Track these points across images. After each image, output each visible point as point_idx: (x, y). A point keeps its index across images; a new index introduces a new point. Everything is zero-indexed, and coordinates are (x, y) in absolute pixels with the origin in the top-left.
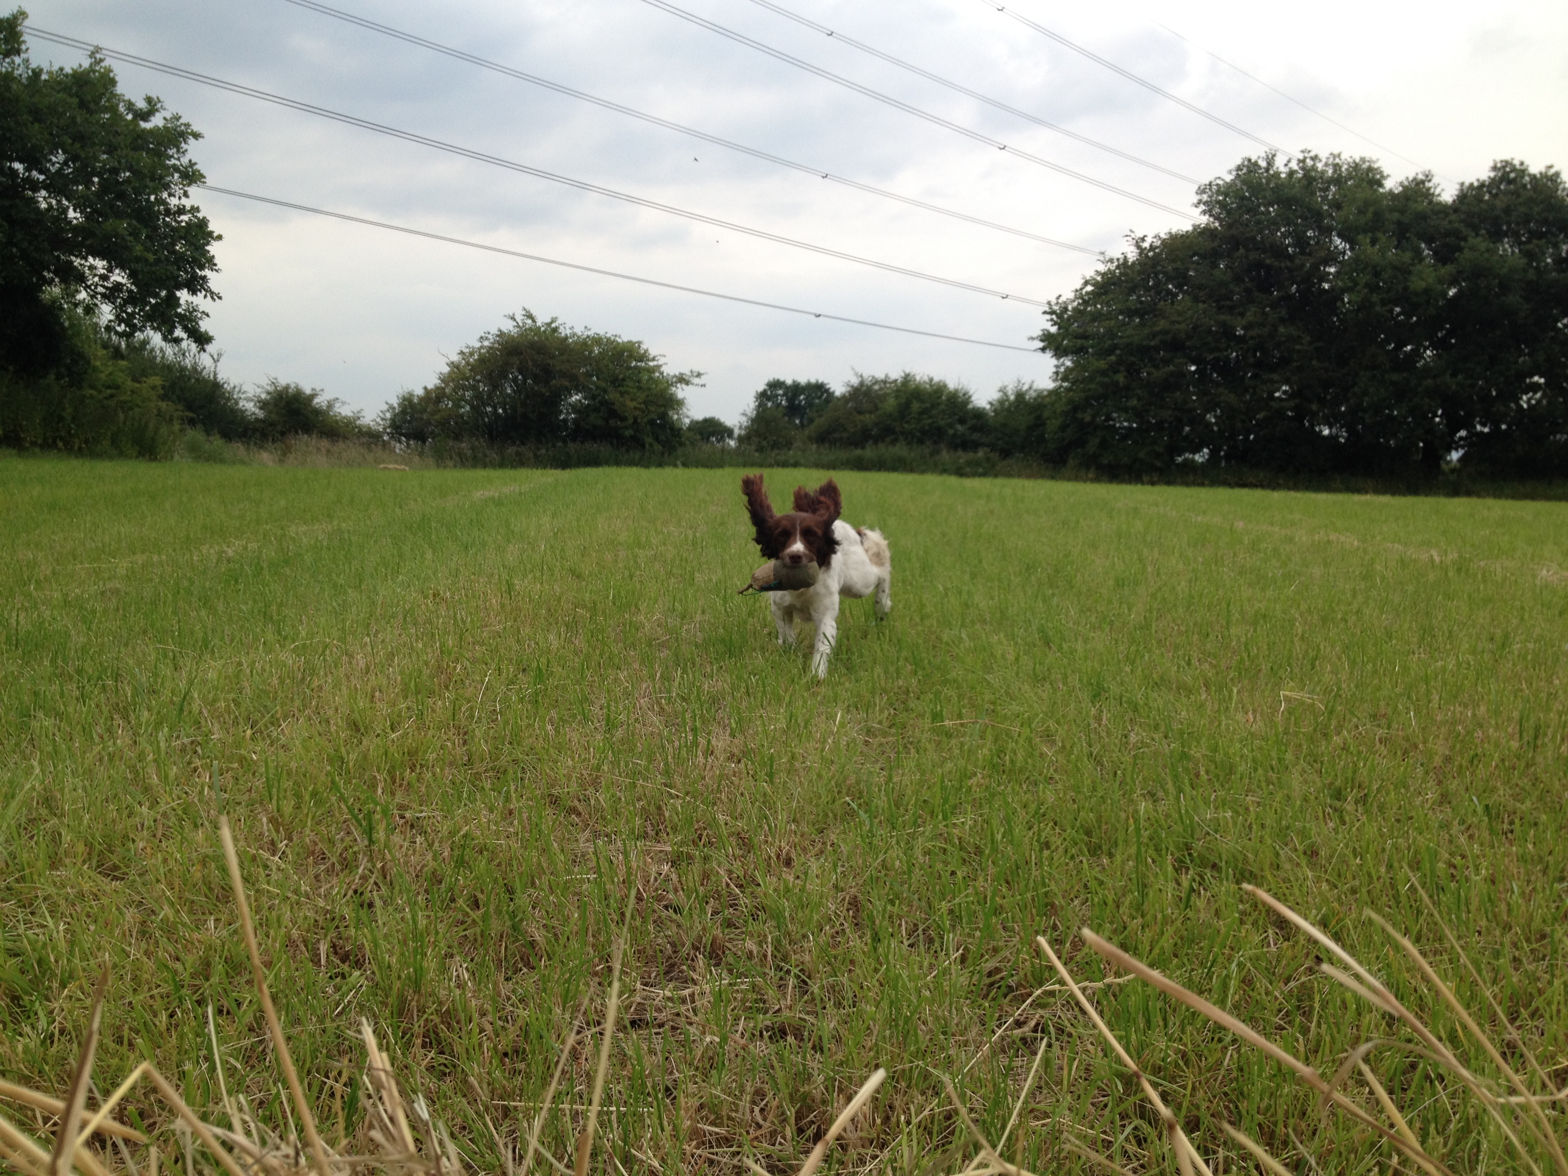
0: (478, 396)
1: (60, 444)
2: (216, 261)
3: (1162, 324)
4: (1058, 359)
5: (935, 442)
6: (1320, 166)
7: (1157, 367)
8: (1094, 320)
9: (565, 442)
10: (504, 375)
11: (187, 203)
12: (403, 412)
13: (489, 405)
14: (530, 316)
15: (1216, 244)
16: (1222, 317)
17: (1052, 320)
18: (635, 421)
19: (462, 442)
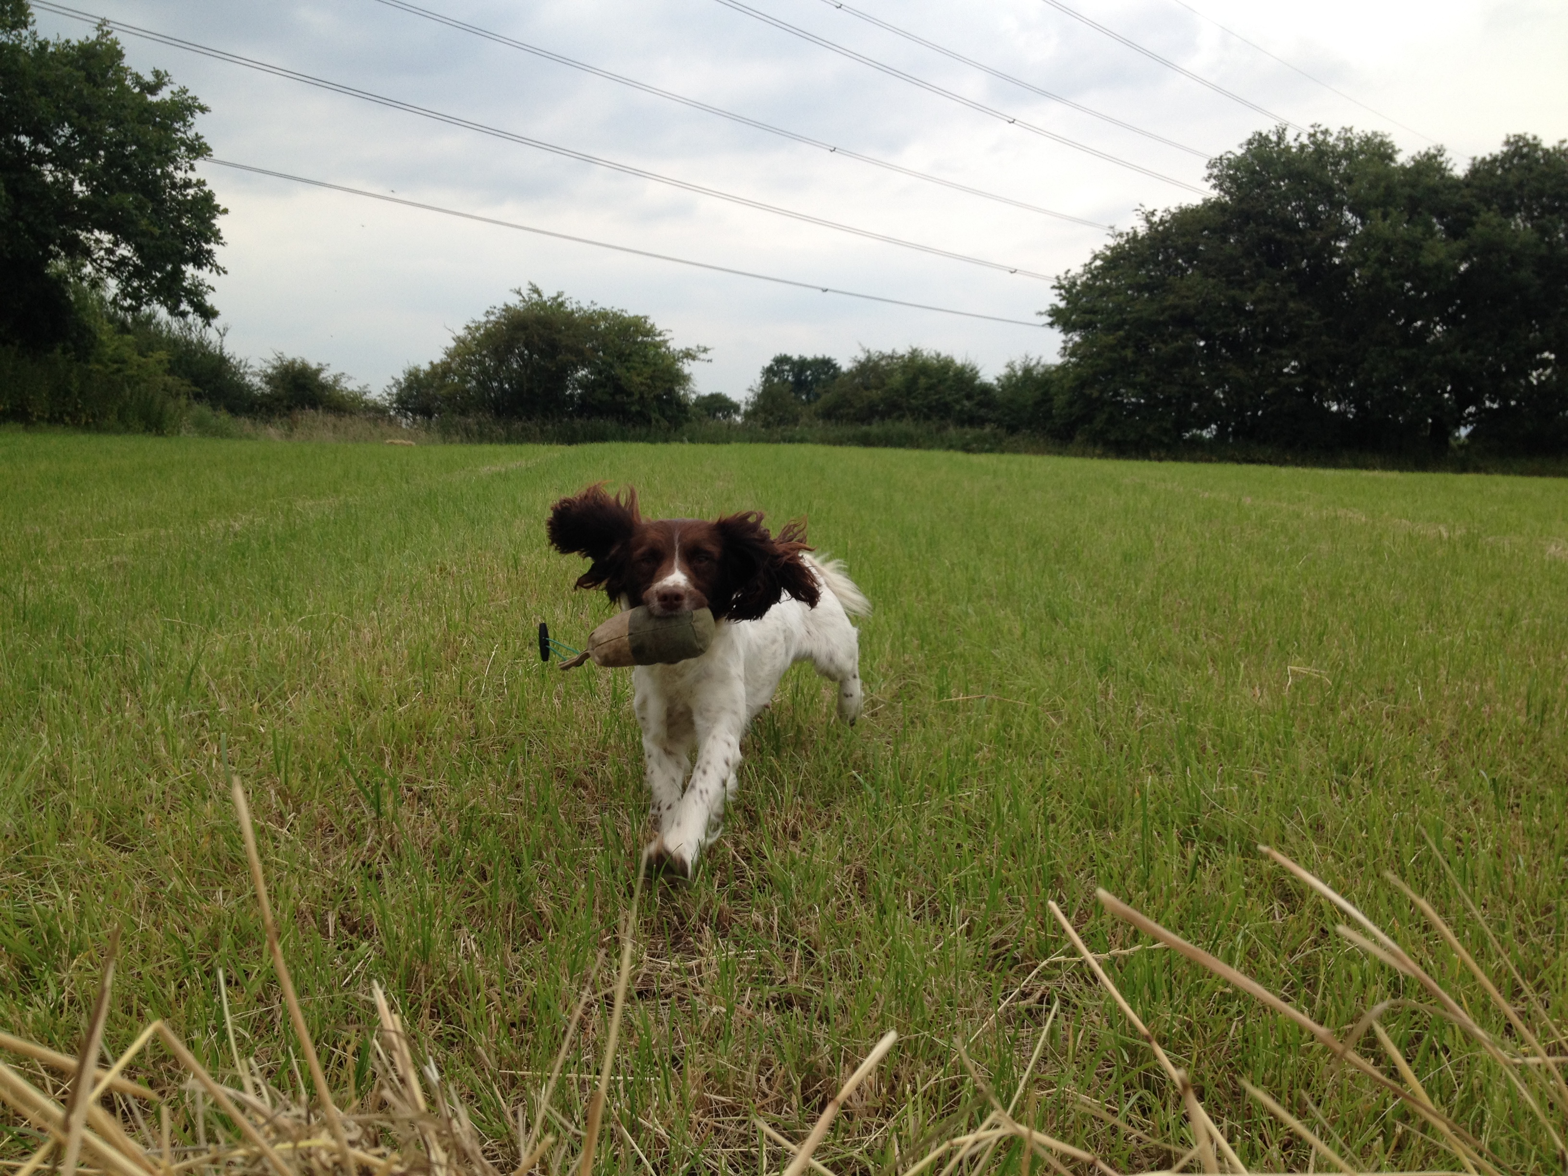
0: (484, 371)
1: (67, 419)
2: (222, 234)
3: (1171, 299)
4: (1066, 334)
5: (942, 418)
6: (1331, 140)
7: (1165, 342)
8: (1102, 295)
9: (571, 416)
10: (509, 350)
11: (193, 176)
12: (410, 387)
13: (495, 380)
14: (536, 290)
15: (1226, 218)
16: (1232, 292)
17: (1060, 295)
18: (642, 397)
19: (468, 417)
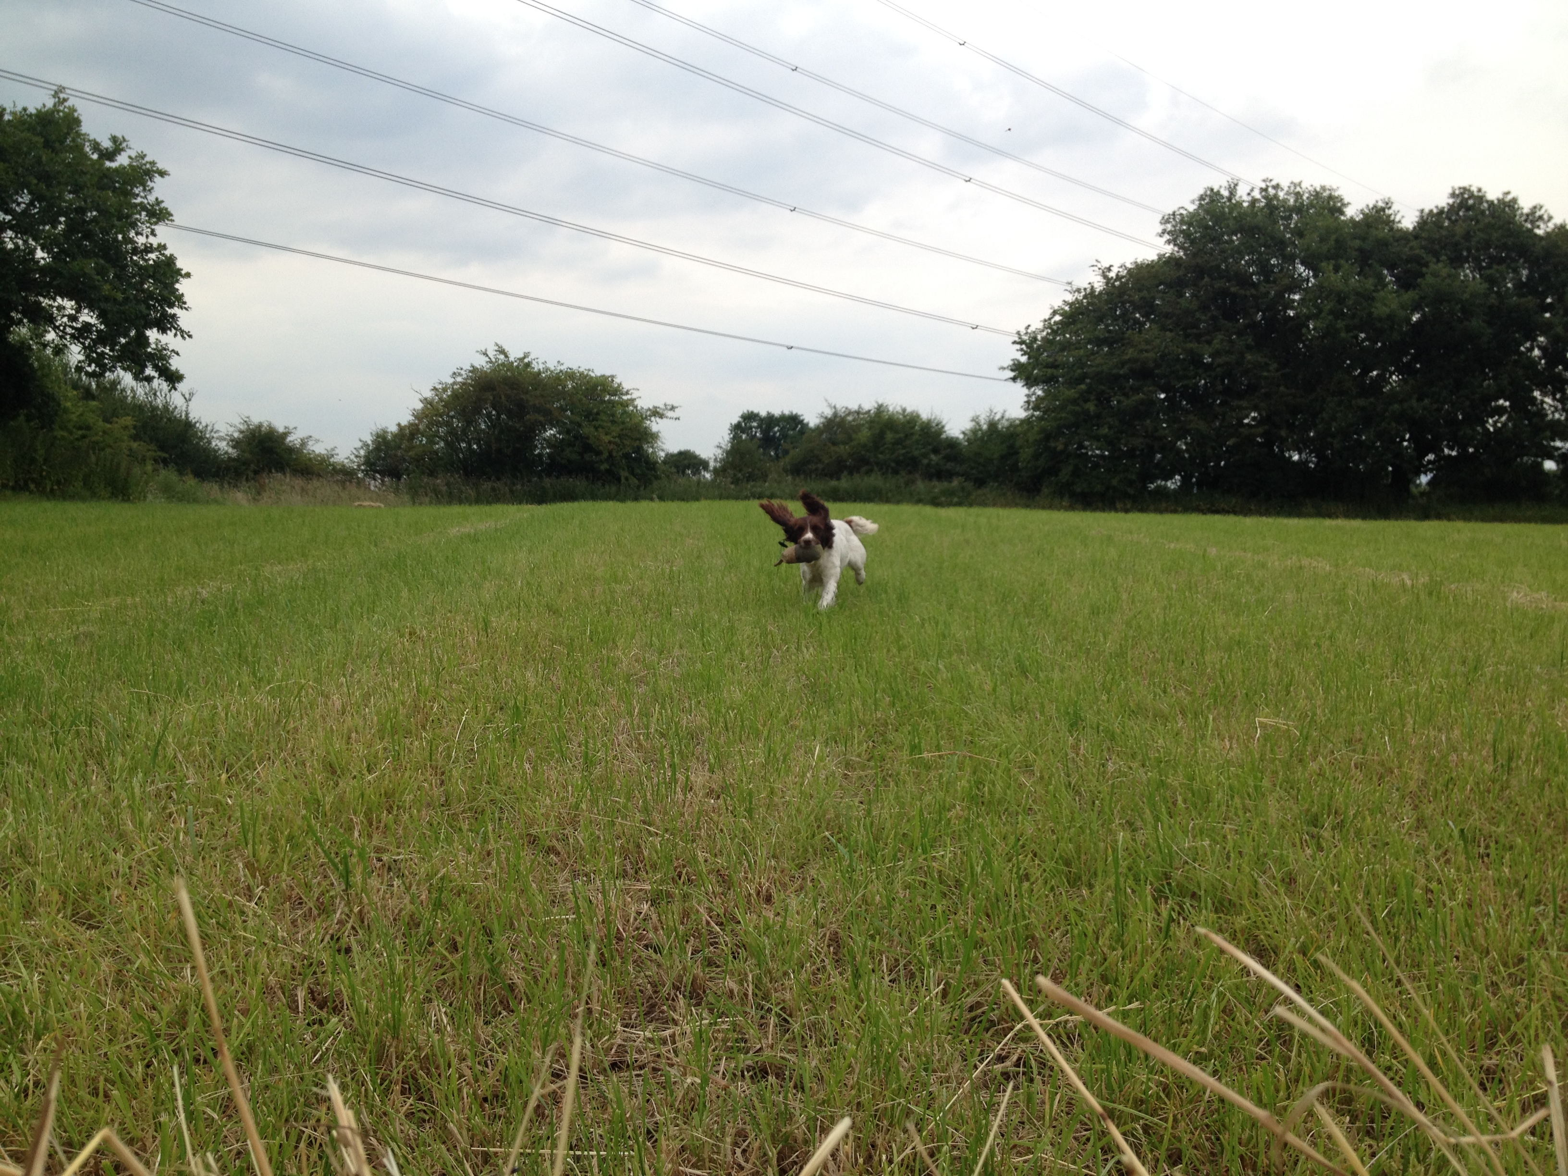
0: (452, 432)
1: (32, 486)
2: (185, 299)
3: (1130, 353)
4: (1029, 388)
5: (910, 472)
6: (1282, 194)
7: (1126, 395)
8: (1063, 349)
9: (540, 477)
10: (477, 410)
11: (154, 241)
12: (377, 449)
13: (463, 441)
14: (502, 351)
15: (1181, 273)
16: (1190, 345)
17: (1022, 350)
18: (610, 455)
19: (436, 478)
